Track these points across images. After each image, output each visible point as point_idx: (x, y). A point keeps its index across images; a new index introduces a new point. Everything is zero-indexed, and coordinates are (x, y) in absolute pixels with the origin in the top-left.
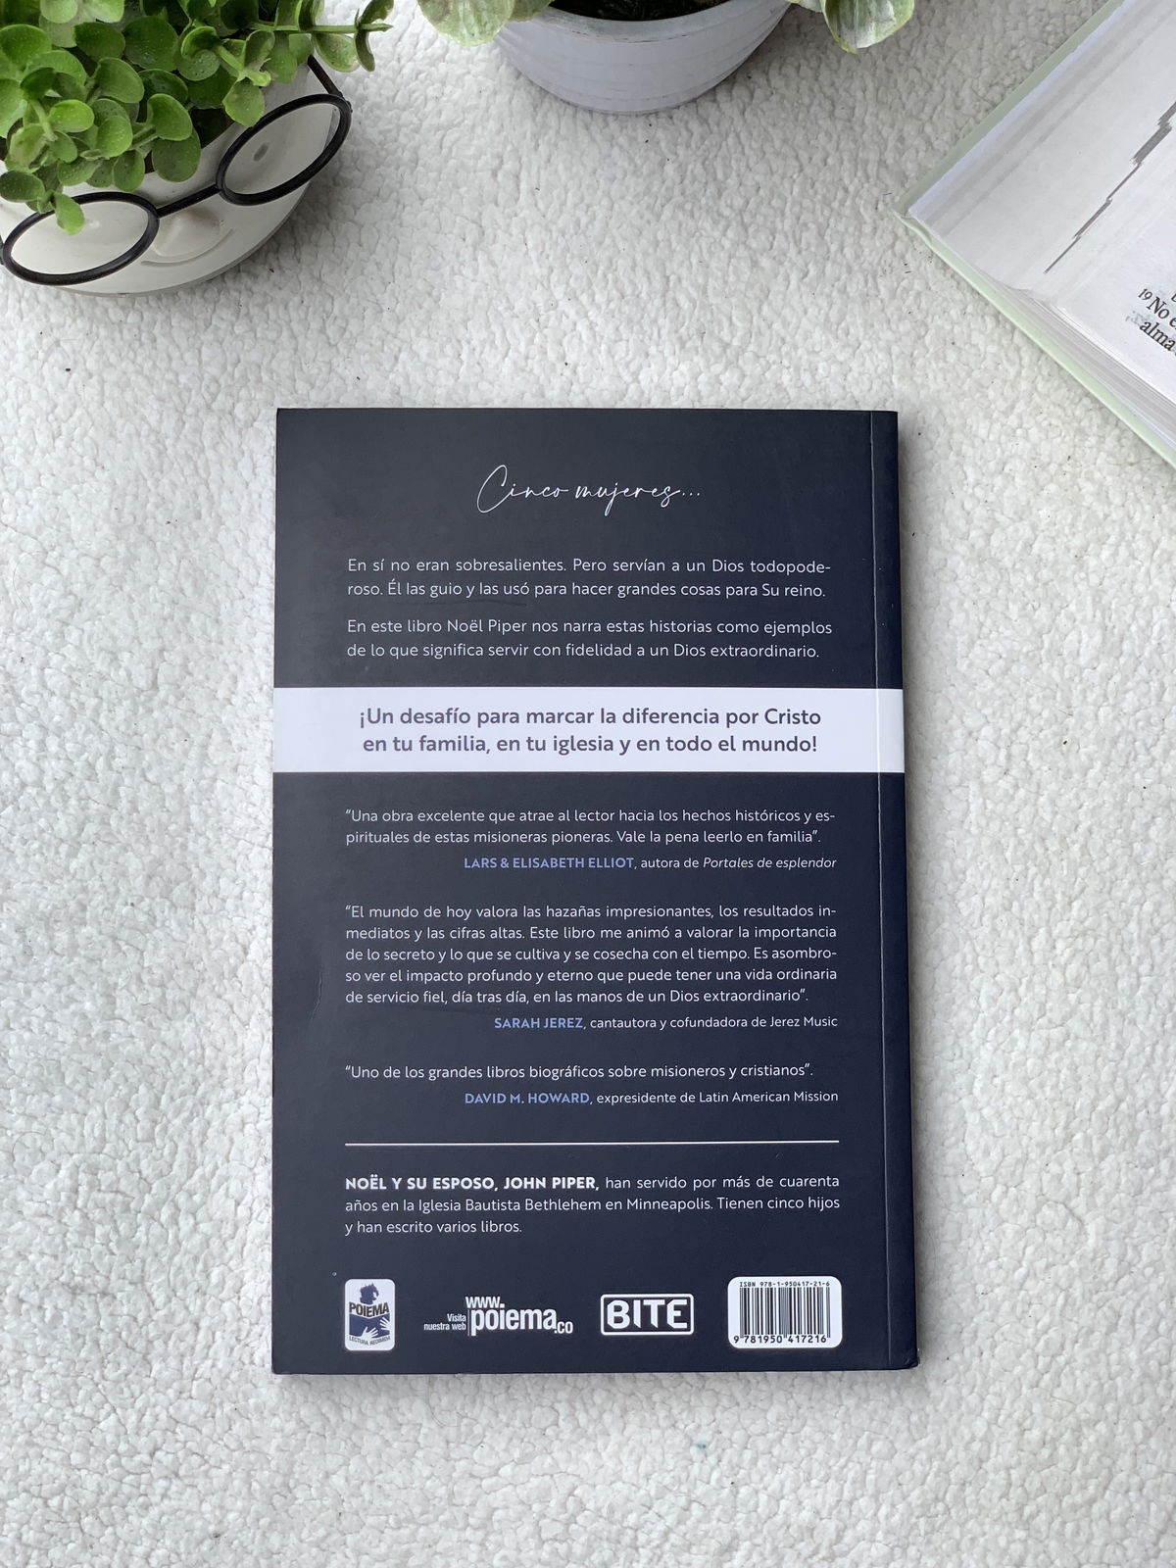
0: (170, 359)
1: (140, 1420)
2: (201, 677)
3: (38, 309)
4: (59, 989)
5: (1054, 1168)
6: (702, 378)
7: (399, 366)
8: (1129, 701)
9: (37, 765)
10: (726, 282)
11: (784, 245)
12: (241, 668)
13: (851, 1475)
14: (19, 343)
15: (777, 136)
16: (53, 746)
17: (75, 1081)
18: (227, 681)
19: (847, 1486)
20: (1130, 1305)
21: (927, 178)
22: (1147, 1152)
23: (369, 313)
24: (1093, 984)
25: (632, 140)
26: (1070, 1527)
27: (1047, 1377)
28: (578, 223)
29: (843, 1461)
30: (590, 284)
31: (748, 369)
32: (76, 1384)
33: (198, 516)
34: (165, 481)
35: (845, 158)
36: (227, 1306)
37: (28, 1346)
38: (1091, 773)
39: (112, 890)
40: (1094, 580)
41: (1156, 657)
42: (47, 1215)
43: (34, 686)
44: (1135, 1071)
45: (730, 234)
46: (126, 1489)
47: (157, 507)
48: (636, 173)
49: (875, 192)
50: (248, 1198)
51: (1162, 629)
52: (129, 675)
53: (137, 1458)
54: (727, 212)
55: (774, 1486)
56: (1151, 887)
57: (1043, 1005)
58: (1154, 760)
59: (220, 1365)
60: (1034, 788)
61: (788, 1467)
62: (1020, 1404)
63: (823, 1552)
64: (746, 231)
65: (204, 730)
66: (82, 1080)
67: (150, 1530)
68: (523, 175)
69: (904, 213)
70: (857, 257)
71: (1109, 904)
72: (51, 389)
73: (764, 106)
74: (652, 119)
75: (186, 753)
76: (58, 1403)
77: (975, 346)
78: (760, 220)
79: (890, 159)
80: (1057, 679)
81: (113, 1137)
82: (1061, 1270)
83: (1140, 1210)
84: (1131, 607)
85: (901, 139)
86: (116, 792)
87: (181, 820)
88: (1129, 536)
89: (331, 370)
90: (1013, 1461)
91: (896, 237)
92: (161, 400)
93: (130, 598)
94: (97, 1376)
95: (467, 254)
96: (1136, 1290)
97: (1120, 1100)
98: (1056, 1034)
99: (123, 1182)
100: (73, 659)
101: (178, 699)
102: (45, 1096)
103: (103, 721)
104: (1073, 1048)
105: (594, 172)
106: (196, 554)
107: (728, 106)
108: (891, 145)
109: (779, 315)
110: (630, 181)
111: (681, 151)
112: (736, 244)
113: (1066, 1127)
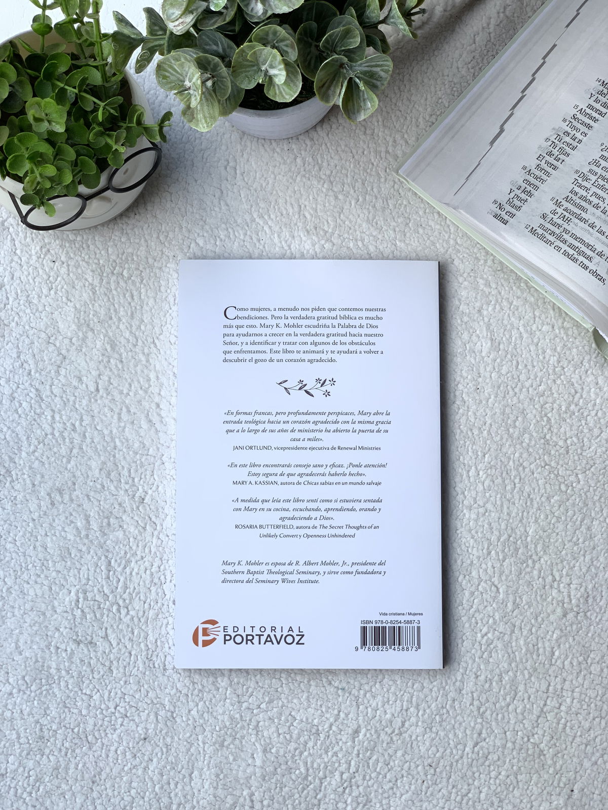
0: (96, 254)
1: (109, 695)
2: (116, 385)
3: (40, 237)
4: (67, 518)
5: (484, 566)
6: (317, 246)
7: (191, 250)
8: (504, 370)
9: (51, 426)
10: (325, 206)
11: (348, 189)
12: (132, 380)
13: (406, 699)
14: (33, 251)
15: (342, 143)
16: (57, 417)
17: (76, 556)
18: (127, 385)
19: (405, 703)
20: (519, 621)
21: (406, 156)
22: (522, 557)
23: (177, 229)
24: (496, 488)
25: (282, 149)
26: (500, 716)
27: (486, 653)
28: (262, 186)
29: (402, 692)
30: (268, 210)
31: (335, 241)
32: (82, 681)
33: (111, 318)
34: (96, 304)
35: (372, 150)
36: (142, 645)
37: (62, 667)
38: (490, 401)
39: (85, 476)
40: (486, 319)
41: (514, 351)
42: (66, 612)
43: (49, 393)
44: (516, 523)
45: (325, 186)
46: (106, 723)
47: (94, 316)
48: (285, 163)
49: (385, 164)
50: (148, 600)
51: (516, 338)
52: (87, 386)
53: (109, 710)
54: (323, 177)
55: (374, 704)
56: (518, 446)
57: (475, 499)
58: (516, 393)
59: (141, 669)
60: (466, 409)
61: (379, 697)
62: (475, 665)
63: (397, 731)
64: (332, 183)
65: (119, 407)
66: (78, 555)
67: (117, 740)
68: (238, 167)
69: (397, 172)
70: (379, 192)
71: (501, 455)
72: (47, 270)
73: (337, 131)
74: (290, 140)
75: (112, 417)
76: (76, 689)
77: (431, 226)
78: (337, 179)
79: (390, 149)
80: (473, 362)
81: (92, 578)
82: (489, 608)
83: (521, 582)
84: (502, 330)
85: (395, 141)
86: (84, 436)
87: (112, 445)
88: (500, 300)
89: (162, 253)
90: (474, 690)
91: (395, 182)
92: (93, 271)
93: (86, 355)
94: (91, 678)
95: (216, 201)
96: (521, 615)
97: (510, 536)
98: (481, 510)
99: (97, 596)
100: (63, 381)
101: (108, 395)
102: (63, 562)
103: (77, 406)
104: (490, 515)
105: (267, 164)
106: (111, 334)
107: (321, 132)
108: (390, 144)
109: (348, 218)
110: (282, 167)
111: (303, 152)
112: (328, 190)
113: (488, 548)
